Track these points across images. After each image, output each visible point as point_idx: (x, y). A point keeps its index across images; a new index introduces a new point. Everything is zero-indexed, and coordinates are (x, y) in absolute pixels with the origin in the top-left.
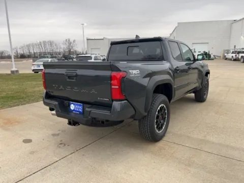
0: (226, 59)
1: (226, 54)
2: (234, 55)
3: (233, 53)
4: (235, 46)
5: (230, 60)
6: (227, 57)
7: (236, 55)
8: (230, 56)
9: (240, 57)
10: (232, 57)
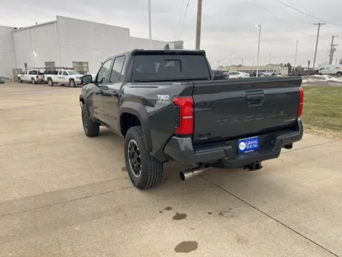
0: (22, 82)
1: (20, 75)
2: (35, 76)
3: (30, 73)
4: (26, 65)
5: (30, 83)
6: (22, 79)
7: (37, 77)
8: (28, 77)
9: (46, 79)
10: (33, 78)
